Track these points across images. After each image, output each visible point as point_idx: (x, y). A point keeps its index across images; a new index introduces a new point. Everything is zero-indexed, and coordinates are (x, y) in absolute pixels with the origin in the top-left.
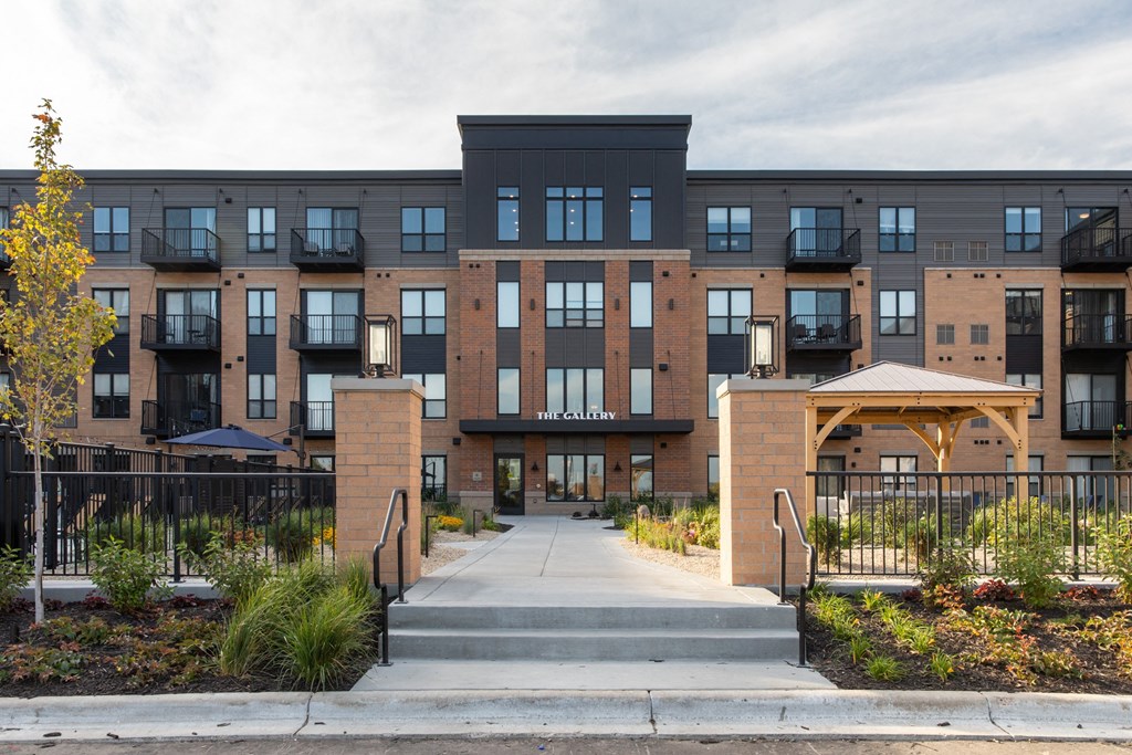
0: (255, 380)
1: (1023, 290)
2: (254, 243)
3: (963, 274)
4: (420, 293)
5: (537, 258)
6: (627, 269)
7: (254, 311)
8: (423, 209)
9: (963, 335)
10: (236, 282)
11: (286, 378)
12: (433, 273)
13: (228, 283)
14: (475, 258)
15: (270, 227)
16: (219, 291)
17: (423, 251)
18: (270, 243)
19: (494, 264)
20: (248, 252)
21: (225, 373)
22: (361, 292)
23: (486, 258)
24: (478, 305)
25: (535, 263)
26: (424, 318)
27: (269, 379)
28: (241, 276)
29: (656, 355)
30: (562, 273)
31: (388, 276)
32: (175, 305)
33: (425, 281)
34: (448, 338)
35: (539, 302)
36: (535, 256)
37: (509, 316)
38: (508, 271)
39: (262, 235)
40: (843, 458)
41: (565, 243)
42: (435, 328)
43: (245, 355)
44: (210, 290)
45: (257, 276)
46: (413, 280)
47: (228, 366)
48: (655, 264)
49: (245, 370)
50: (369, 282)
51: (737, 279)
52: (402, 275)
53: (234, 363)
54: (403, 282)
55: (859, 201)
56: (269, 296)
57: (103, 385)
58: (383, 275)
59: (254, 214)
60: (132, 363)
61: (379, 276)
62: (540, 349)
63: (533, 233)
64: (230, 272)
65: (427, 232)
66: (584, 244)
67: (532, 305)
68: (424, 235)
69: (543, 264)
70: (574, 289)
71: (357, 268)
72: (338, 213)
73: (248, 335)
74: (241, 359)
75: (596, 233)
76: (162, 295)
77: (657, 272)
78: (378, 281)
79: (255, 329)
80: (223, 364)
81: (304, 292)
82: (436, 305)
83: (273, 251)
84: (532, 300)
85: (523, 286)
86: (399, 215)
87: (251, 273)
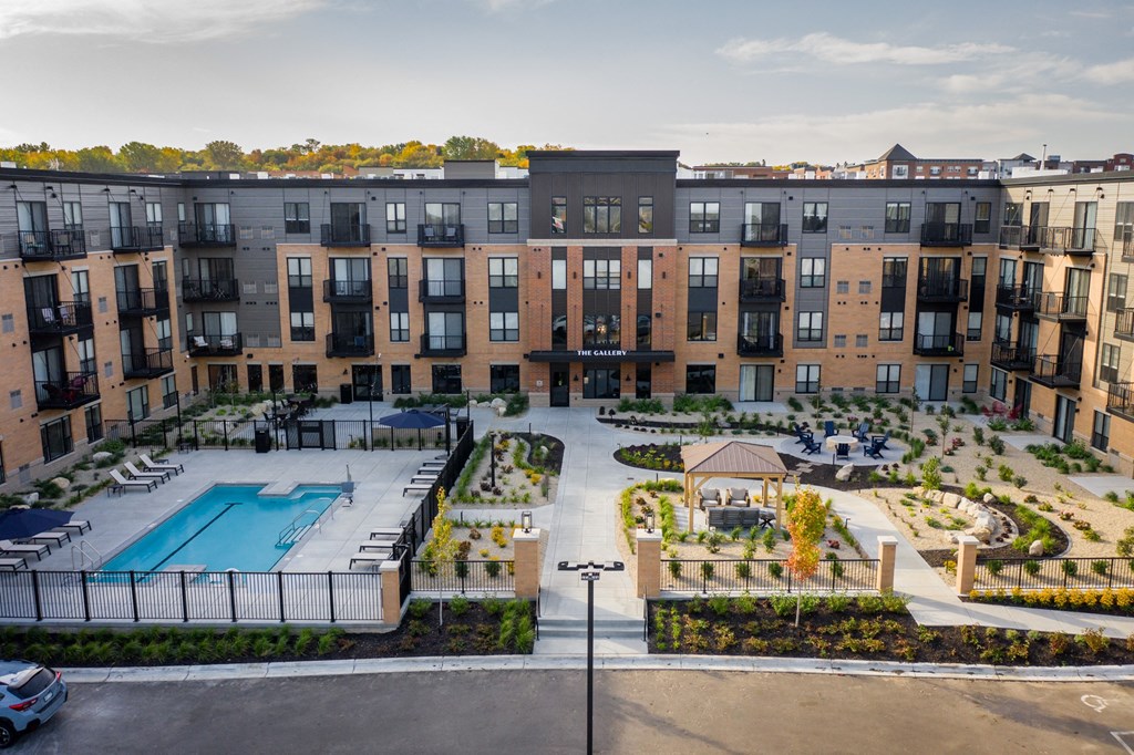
0: (395, 316)
1: (895, 258)
2: (392, 226)
3: (856, 247)
4: (501, 260)
5: (578, 245)
6: (636, 252)
7: (393, 271)
8: (503, 204)
9: (854, 288)
10: (380, 253)
11: (415, 315)
12: (511, 247)
13: (375, 254)
14: (538, 245)
15: (401, 216)
16: (369, 259)
17: (501, 228)
18: (401, 226)
19: (550, 249)
20: (388, 233)
21: (375, 313)
22: (462, 261)
23: (545, 245)
24: (541, 276)
25: (577, 248)
26: (504, 276)
27: (404, 316)
28: (384, 249)
29: (654, 308)
30: (593, 254)
31: (480, 249)
32: (341, 268)
33: (503, 252)
34: (520, 290)
35: (579, 273)
36: (575, 244)
37: (559, 281)
38: (559, 253)
39: (396, 221)
40: (773, 366)
41: (596, 235)
42: (511, 283)
43: (388, 301)
44: (363, 259)
45: (395, 249)
46: (495, 252)
47: (377, 308)
48: (654, 249)
49: (388, 311)
50: (467, 253)
51: (708, 252)
52: (490, 248)
53: (381, 306)
54: (490, 253)
55: (791, 198)
56: (402, 262)
57: (296, 319)
58: (477, 248)
59: (391, 208)
60: (315, 306)
61: (474, 249)
62: (580, 304)
63: (574, 229)
64: (376, 247)
65: (505, 220)
66: (609, 235)
67: (573, 275)
68: (503, 221)
69: (582, 249)
70: (602, 265)
71: (461, 244)
72: (446, 206)
73: (389, 287)
74: (385, 303)
75: (616, 228)
76: (332, 261)
77: (655, 254)
78: (474, 253)
79: (393, 283)
80: (374, 307)
81: (425, 261)
82: (511, 268)
83: (404, 232)
84: (576, 272)
85: (568, 263)
86: (487, 208)
87: (390, 247)
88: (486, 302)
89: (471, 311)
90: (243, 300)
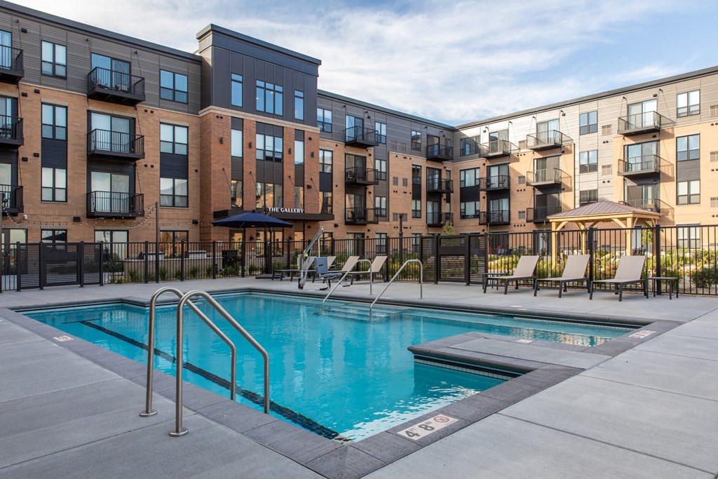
0: (47, 173)
1: (416, 166)
2: (47, 69)
3: (401, 155)
4: (172, 127)
5: (252, 119)
6: (294, 133)
7: (47, 119)
8: (174, 73)
9: (400, 182)
10: (32, 96)
11: (75, 173)
12: (181, 116)
13: (25, 95)
14: (220, 112)
15: (61, 59)
16: (15, 100)
17: (171, 99)
18: (60, 71)
19: (230, 118)
20: (42, 74)
21: (22, 165)
22: (133, 122)
23: (226, 114)
24: (221, 141)
25: (251, 121)
26: (174, 143)
27: (61, 174)
28: (37, 92)
29: (306, 180)
30: (263, 129)
31: (152, 112)
33: (175, 120)
34: (190, 158)
35: (253, 144)
36: (250, 118)
37: (236, 150)
38: (238, 124)
39: (54, 64)
40: (364, 234)
41: (264, 113)
42: (181, 150)
43: (40, 153)
44: (6, 97)
45: (51, 94)
46: (168, 118)
48: (305, 133)
49: (40, 164)
50: (139, 113)
51: (327, 146)
52: (161, 113)
53: (30, 157)
54: (162, 118)
55: (369, 117)
56: (60, 111)
58: (149, 111)
59: (47, 47)
61: (146, 111)
62: (254, 172)
63: (249, 105)
64: (26, 86)
65: (176, 89)
66: (274, 115)
67: (249, 145)
68: (174, 90)
69: (255, 123)
70: (269, 139)
71: (132, 103)
72: (114, 62)
73: (42, 138)
74: (36, 155)
75: (279, 111)
77: (306, 137)
78: (145, 115)
79: (48, 134)
80: (20, 156)
81: (89, 112)
82: (182, 136)
83: (65, 78)
84: (251, 143)
85: (244, 134)
86: (158, 74)
87: (45, 91)
88: (157, 166)
89: (141, 173)
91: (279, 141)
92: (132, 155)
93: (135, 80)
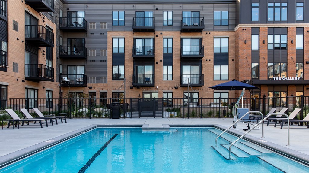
0: (165, 67)
2: (165, 23)
4: (220, 39)
5: (265, 27)
6: (295, 30)
7: (165, 45)
8: (221, 11)
10: (160, 36)
11: (176, 67)
12: (225, 32)
13: (157, 36)
14: (244, 27)
15: (170, 17)
16: (154, 39)
17: (220, 25)
18: (170, 23)
19: (251, 29)
20: (163, 26)
21: (156, 65)
22: (201, 39)
23: (248, 27)
24: (245, 42)
26: (221, 47)
27: (170, 67)
28: (161, 34)
29: (305, 59)
30: (272, 31)
31: (210, 33)
32: (139, 42)
33: (221, 35)
34: (229, 54)
35: (265, 41)
37: (255, 46)
38: (256, 31)
39: (168, 20)
41: (274, 22)
42: (224, 50)
43: (162, 59)
44: (150, 38)
45: (167, 33)
46: (218, 35)
47: (157, 63)
48: (305, 28)
49: (162, 64)
50: (203, 35)
52: (215, 33)
53: (159, 62)
54: (215, 35)
56: (170, 40)
57: (115, 70)
58: (208, 33)
59: (165, 14)
60: (125, 62)
61: (207, 33)
62: (266, 57)
63: (263, 18)
64: (157, 32)
65: (222, 19)
66: (280, 22)
67: (263, 42)
68: (221, 20)
69: (267, 29)
70: (277, 37)
71: (200, 31)
72: (192, 13)
73: (163, 53)
74: (161, 61)
75: (284, 18)
76: (135, 39)
77: (305, 31)
78: (207, 35)
79: (165, 51)
80: (155, 62)
81: (182, 39)
82: (225, 43)
83: (171, 25)
84: (264, 41)
85: (260, 36)
86: (213, 13)
87: (165, 33)
88: (212, 60)
89: (205, 64)
90: (89, 60)
91: (284, 37)
92: (200, 56)
93: (201, 19)
